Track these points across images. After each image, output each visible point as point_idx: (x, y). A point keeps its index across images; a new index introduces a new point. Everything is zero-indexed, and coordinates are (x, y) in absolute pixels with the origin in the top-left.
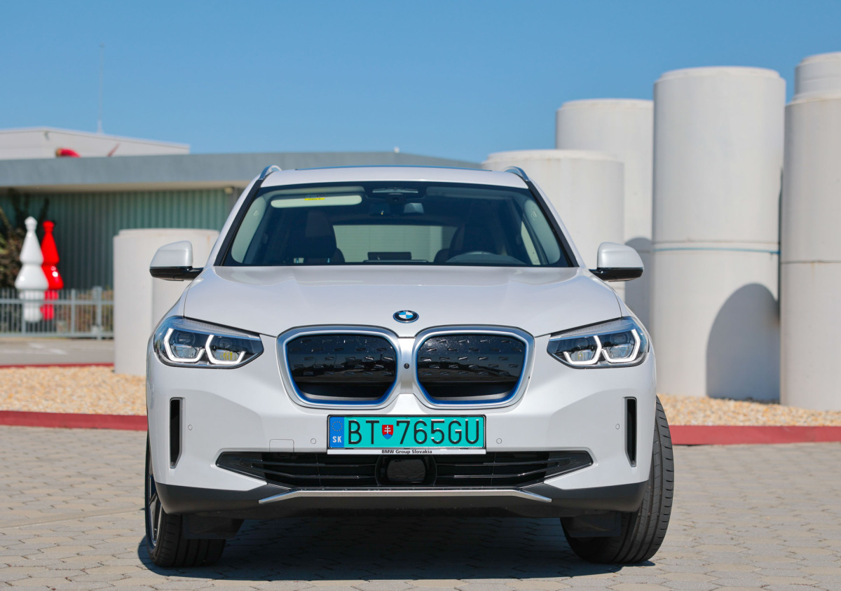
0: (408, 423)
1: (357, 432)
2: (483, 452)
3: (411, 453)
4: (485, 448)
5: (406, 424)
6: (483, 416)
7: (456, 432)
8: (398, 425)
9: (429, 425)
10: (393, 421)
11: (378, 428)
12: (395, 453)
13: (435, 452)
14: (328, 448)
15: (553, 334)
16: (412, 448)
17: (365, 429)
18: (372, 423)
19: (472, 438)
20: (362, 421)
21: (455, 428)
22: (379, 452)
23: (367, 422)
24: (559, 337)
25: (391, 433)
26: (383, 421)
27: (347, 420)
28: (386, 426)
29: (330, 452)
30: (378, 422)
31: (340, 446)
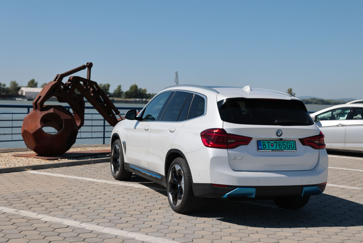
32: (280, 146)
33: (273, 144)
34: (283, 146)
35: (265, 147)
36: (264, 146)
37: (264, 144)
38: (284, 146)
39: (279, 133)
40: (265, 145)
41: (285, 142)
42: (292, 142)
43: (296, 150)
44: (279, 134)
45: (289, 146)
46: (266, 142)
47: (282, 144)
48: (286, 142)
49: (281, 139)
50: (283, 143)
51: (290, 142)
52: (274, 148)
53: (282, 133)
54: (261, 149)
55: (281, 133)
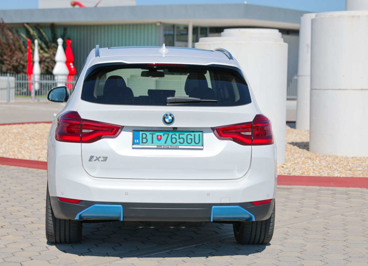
32: (174, 140)
33: (161, 136)
34: (178, 140)
35: (145, 141)
36: (143, 139)
37: (144, 136)
38: (182, 141)
39: (168, 118)
40: (146, 138)
41: (184, 134)
42: (197, 134)
43: (203, 146)
44: (167, 120)
45: (190, 140)
46: (148, 133)
47: (177, 137)
48: (186, 134)
49: (175, 129)
50: (179, 135)
51: (192, 134)
52: (162, 142)
53: (173, 118)
54: (138, 144)
55: (171, 118)
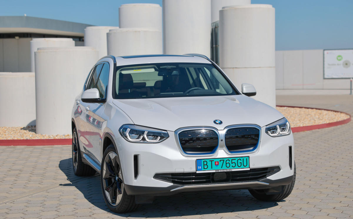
0: (224, 160)
1: (206, 165)
2: (249, 169)
3: (225, 171)
4: (249, 168)
5: (223, 161)
6: (249, 157)
7: (240, 163)
8: (220, 161)
9: (231, 160)
10: (218, 160)
11: (213, 163)
12: (220, 171)
13: (233, 170)
14: (196, 171)
15: (266, 126)
16: (225, 169)
17: (209, 164)
18: (212, 161)
19: (245, 165)
20: (208, 161)
21: (239, 161)
22: (214, 171)
23: (210, 161)
24: (268, 127)
25: (218, 164)
26: (215, 160)
27: (203, 161)
28: (216, 162)
29: (198, 172)
30: (213, 161)
31: (201, 170)
